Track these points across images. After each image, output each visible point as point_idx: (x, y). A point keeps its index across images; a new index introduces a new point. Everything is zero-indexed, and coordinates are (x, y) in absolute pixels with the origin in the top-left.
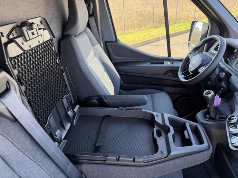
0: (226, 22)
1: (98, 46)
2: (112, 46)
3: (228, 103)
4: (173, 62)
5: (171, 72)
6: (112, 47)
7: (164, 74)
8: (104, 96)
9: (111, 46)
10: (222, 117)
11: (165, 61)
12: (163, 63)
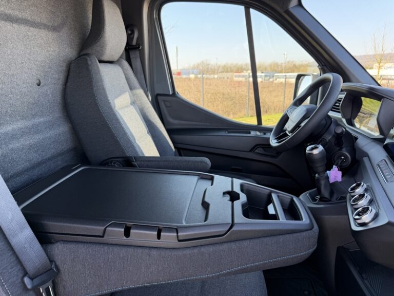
0: (346, 67)
1: (140, 92)
2: (167, 101)
3: (354, 179)
4: (265, 132)
5: (262, 147)
6: (166, 103)
7: (251, 151)
8: (135, 158)
9: (164, 101)
10: (342, 197)
11: (252, 130)
12: (250, 133)
